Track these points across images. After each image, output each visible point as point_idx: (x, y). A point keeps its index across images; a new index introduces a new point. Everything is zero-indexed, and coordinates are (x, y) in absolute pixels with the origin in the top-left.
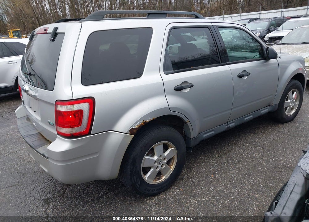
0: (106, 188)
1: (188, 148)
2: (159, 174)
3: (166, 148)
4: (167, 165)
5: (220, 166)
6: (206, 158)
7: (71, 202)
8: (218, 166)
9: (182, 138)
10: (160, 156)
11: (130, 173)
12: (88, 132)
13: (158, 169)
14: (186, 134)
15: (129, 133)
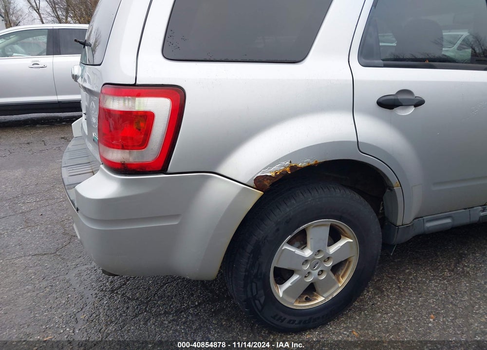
0: (200, 293)
1: (386, 245)
2: (311, 290)
3: (335, 236)
4: (331, 274)
5: (452, 297)
6: (421, 274)
7: (128, 308)
8: (447, 298)
9: (377, 220)
10: (319, 251)
11: (244, 274)
12: (161, 165)
13: (309, 280)
14: (386, 214)
15: (252, 184)
